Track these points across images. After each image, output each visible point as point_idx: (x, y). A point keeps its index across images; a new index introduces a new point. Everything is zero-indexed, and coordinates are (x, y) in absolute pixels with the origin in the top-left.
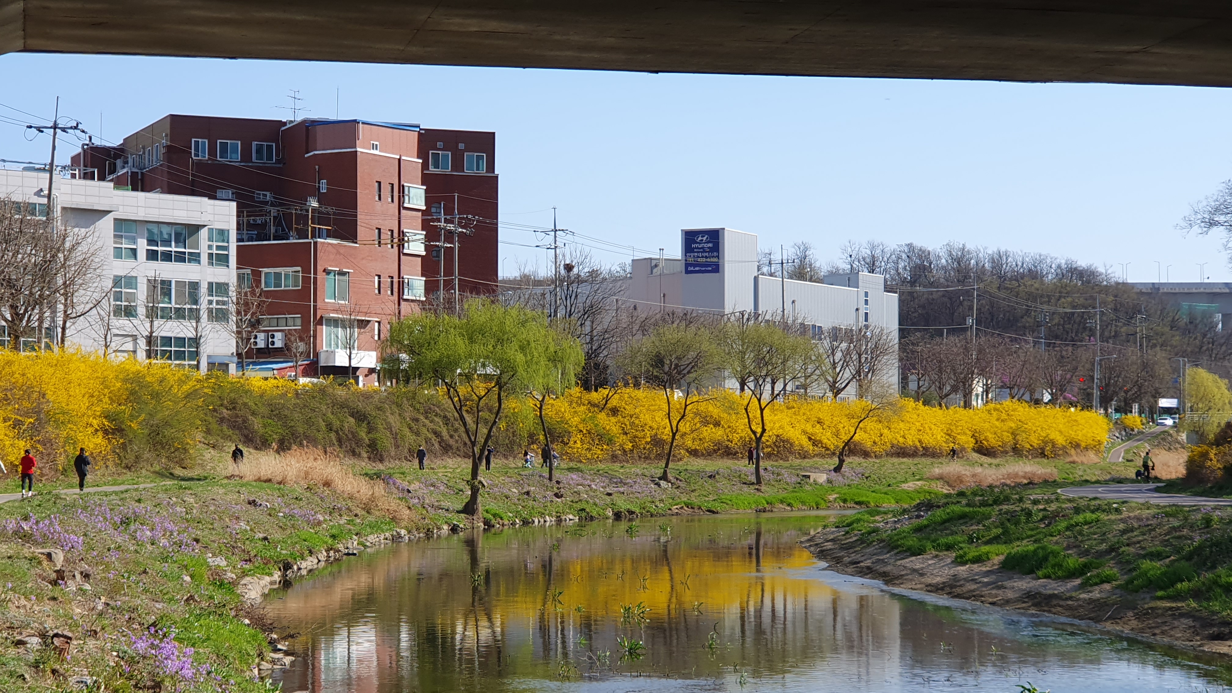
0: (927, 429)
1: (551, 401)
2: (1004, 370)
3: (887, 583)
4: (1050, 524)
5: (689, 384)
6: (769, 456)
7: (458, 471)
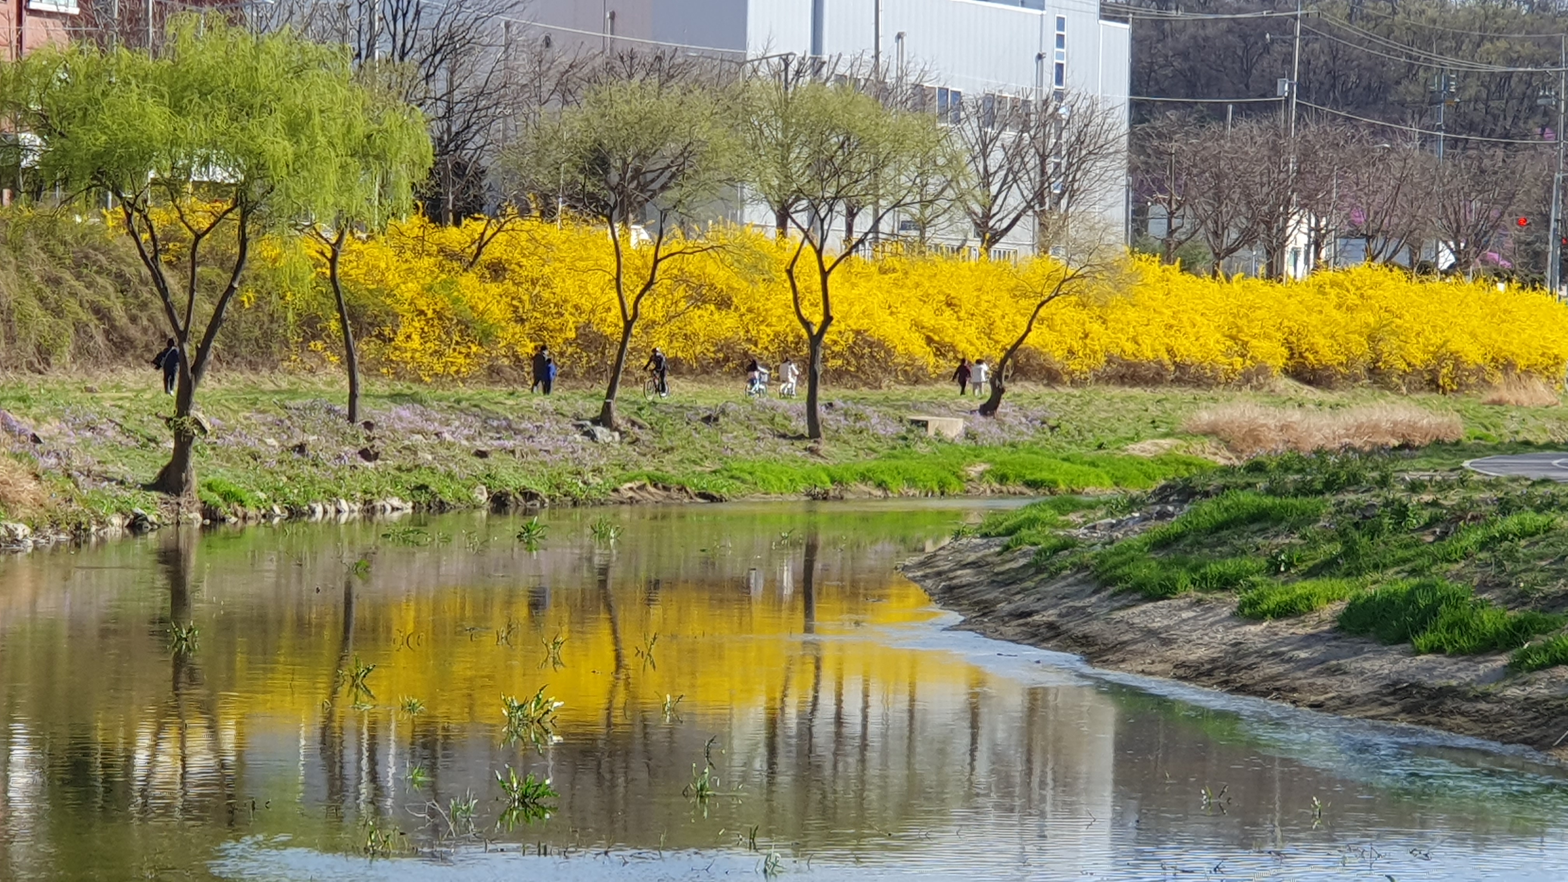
0: (1187, 323)
1: (358, 246)
2: (1356, 197)
3: (1090, 659)
4: (1445, 534)
5: (664, 214)
6: (838, 375)
7: (148, 396)
